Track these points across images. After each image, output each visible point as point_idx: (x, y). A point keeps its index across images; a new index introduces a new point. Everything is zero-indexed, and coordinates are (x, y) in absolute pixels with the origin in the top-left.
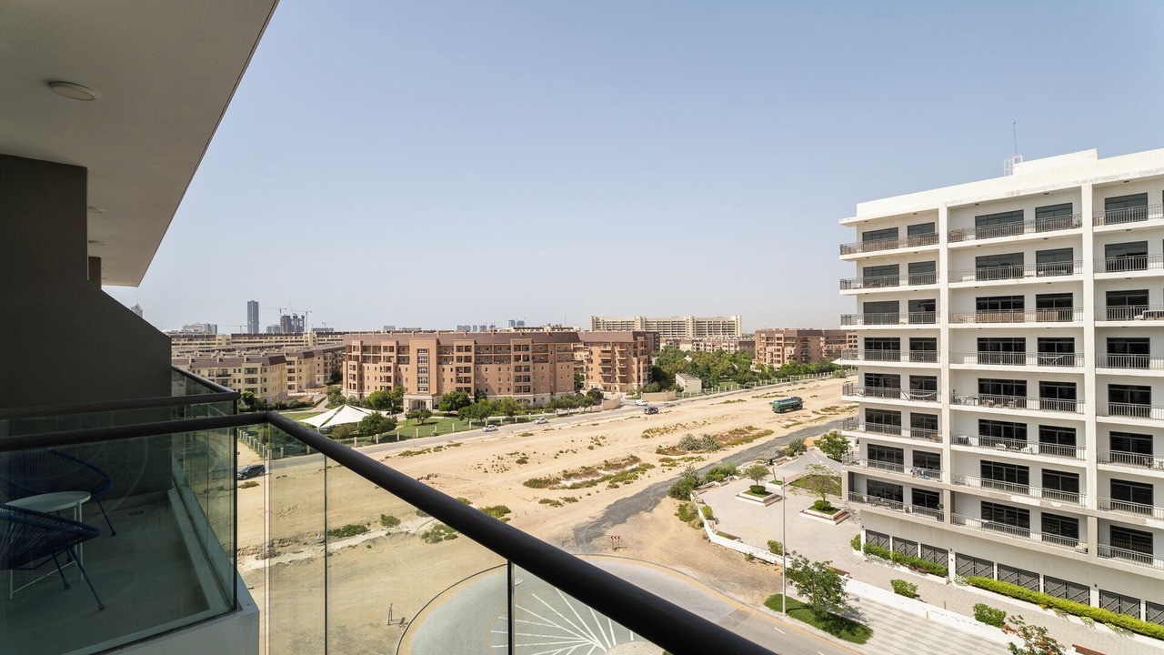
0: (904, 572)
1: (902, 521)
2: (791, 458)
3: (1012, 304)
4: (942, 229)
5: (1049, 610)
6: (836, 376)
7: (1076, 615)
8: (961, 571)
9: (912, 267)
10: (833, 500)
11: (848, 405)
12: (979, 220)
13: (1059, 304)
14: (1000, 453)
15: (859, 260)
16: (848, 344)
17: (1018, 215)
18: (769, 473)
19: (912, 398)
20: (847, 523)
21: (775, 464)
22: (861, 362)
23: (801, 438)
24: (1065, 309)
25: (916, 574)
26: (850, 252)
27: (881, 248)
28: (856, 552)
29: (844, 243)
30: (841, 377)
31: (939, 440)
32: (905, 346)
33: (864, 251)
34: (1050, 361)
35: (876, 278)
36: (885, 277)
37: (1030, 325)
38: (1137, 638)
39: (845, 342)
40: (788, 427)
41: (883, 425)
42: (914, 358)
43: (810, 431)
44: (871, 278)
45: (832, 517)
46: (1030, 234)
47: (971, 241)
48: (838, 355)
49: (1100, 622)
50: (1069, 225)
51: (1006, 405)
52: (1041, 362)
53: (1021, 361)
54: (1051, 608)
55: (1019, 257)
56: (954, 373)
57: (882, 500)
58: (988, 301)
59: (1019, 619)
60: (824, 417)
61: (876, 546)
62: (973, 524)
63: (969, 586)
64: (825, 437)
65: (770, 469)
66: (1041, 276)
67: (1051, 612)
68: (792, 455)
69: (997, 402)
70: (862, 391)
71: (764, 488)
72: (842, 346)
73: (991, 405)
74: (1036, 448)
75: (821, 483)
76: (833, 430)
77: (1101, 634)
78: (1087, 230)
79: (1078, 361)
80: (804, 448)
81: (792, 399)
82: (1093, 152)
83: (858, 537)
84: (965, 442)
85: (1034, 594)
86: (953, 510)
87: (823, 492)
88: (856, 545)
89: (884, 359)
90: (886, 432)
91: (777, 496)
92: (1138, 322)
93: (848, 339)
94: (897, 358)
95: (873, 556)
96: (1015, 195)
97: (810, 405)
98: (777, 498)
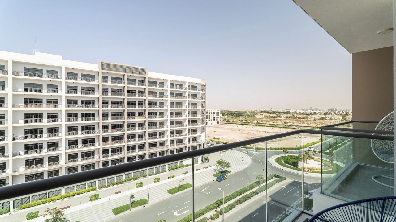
3: (38, 102)
4: (9, 69)
5: (50, 202)
7: (58, 200)
8: (15, 207)
12: (25, 69)
13: (54, 102)
14: (33, 155)
17: (41, 71)
24: (56, 104)
31: (6, 157)
34: (52, 121)
37: (45, 109)
38: (75, 197)
46: (45, 78)
47: (21, 76)
49: (65, 198)
50: (57, 78)
51: (35, 137)
52: (48, 121)
53: (41, 121)
54: (51, 202)
55: (41, 85)
56: (14, 128)
58: (29, 100)
59: (48, 209)
63: (21, 210)
66: (49, 93)
67: (51, 203)
69: (32, 137)
73: (30, 138)
74: (46, 150)
77: (66, 201)
78: (63, 80)
79: (60, 120)
84: (19, 154)
92: (75, 109)
96: (40, 64)
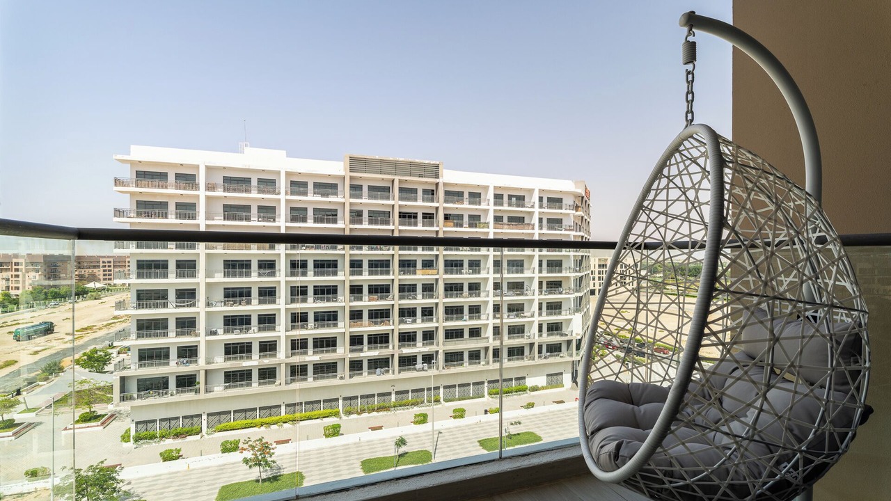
0: (170, 444)
1: (167, 404)
2: (45, 383)
4: (201, 180)
6: (90, 299)
7: (275, 424)
8: (210, 425)
9: (178, 205)
10: (99, 409)
11: (105, 323)
12: (226, 179)
14: (237, 336)
15: (132, 194)
16: (102, 269)
17: (248, 181)
18: (19, 403)
19: (177, 306)
20: (115, 424)
21: (24, 393)
22: (133, 280)
23: (57, 360)
25: (179, 441)
26: (124, 186)
27: (153, 187)
28: (125, 445)
29: (118, 176)
30: (95, 299)
31: (198, 335)
32: (172, 266)
33: (137, 186)
34: (265, 274)
35: (147, 210)
36: (157, 211)
37: (254, 252)
38: (302, 423)
39: (99, 267)
40: (36, 353)
41: (153, 331)
42: (179, 275)
43: (64, 353)
44: (143, 210)
45: (99, 423)
46: (254, 194)
47: (219, 193)
48: (93, 278)
49: (286, 422)
50: (274, 192)
51: (240, 304)
52: (260, 275)
53: (249, 275)
54: (263, 425)
55: (248, 208)
56: (208, 285)
57: (151, 392)
59: (247, 441)
60: (81, 337)
61: (145, 432)
62: (219, 389)
63: (216, 434)
64: (85, 354)
65: (20, 398)
66: (260, 221)
67: (263, 428)
68: (46, 379)
69: (235, 303)
70: (135, 305)
71: (14, 420)
72: (95, 270)
73: (232, 305)
74: (256, 329)
75: (86, 397)
76: (91, 348)
77: (286, 429)
78: (283, 197)
79: (277, 274)
80: (61, 369)
81: (41, 324)
82: (284, 152)
83: (128, 431)
84: (214, 333)
85: (254, 421)
86: (206, 384)
87: (89, 404)
88: (125, 438)
89: (155, 277)
90: (155, 336)
91: (30, 424)
92: (304, 251)
93: (101, 264)
94: (166, 276)
95: (142, 441)
96: (247, 167)
97: (62, 328)
98: (31, 426)
